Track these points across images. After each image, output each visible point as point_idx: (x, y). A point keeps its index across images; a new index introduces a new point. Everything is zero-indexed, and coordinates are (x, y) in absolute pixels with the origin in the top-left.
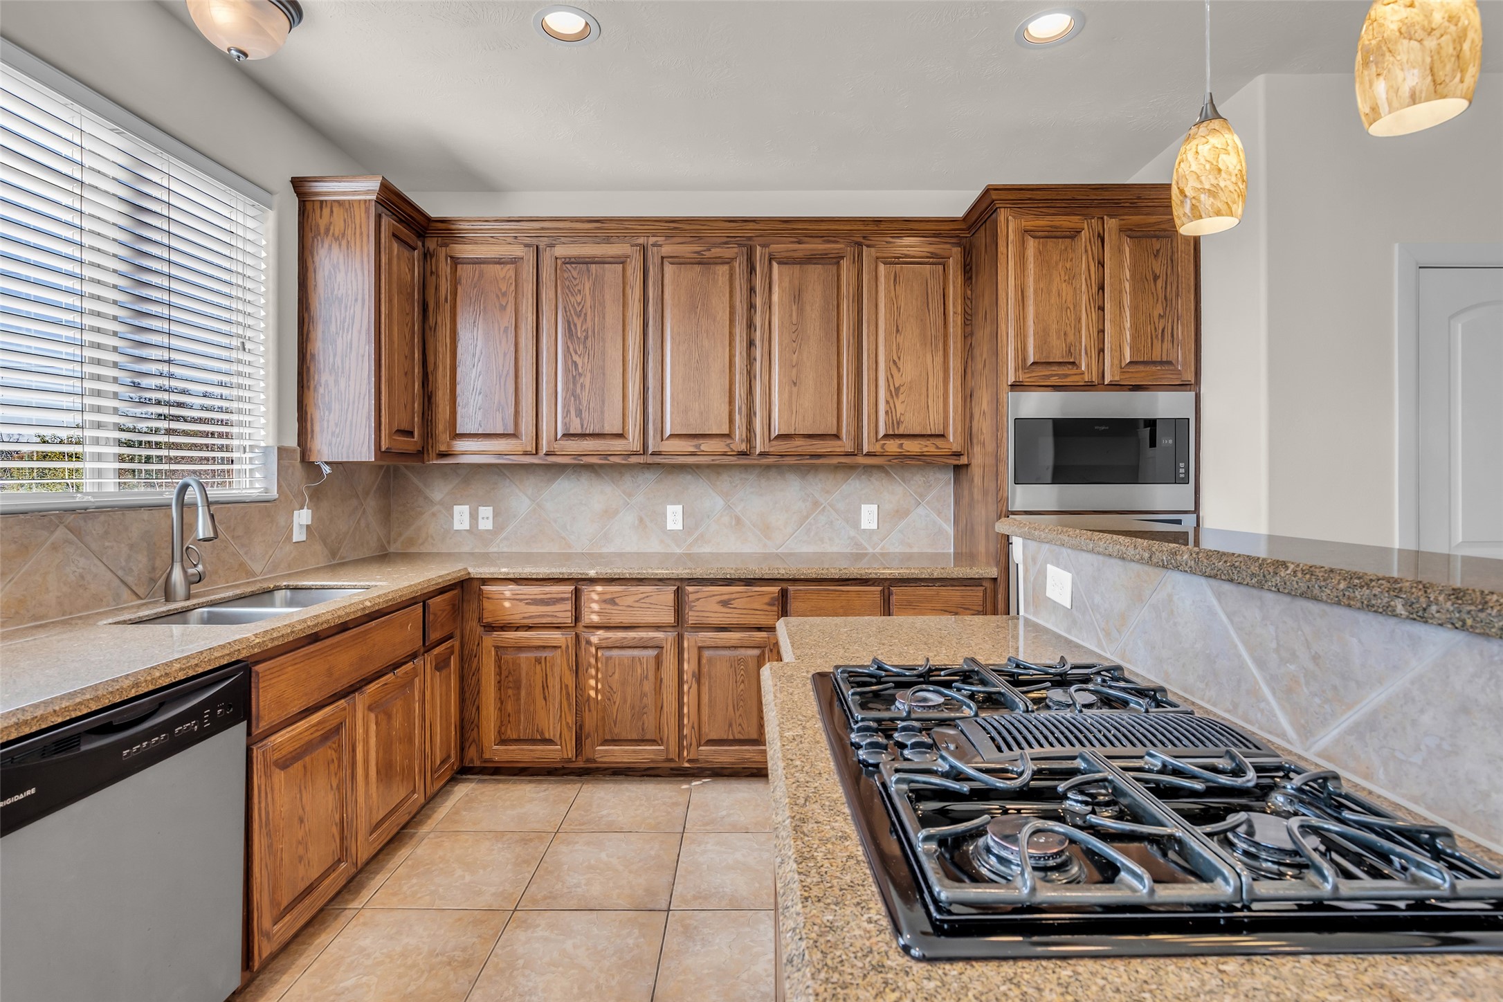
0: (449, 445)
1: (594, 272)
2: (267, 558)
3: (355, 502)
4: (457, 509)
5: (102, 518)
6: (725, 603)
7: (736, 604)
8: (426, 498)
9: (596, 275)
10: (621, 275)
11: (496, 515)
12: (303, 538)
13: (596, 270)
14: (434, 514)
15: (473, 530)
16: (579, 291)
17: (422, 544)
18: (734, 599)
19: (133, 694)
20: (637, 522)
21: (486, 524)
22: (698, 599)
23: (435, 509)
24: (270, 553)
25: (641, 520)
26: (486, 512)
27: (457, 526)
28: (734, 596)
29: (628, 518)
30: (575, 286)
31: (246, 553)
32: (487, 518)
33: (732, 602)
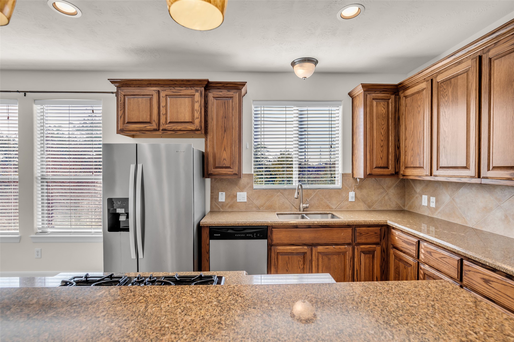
0: (404, 171)
1: (453, 82)
2: (338, 205)
3: (382, 190)
4: (423, 196)
5: (288, 191)
6: (487, 281)
7: (494, 285)
8: (415, 191)
9: (454, 84)
10: (466, 79)
11: (437, 201)
12: (354, 200)
13: (454, 81)
14: (417, 198)
15: (428, 206)
16: (447, 95)
17: (413, 209)
18: (492, 281)
19: (237, 225)
20: (503, 218)
21: (433, 205)
22: (470, 271)
23: (417, 195)
24: (339, 203)
25: (506, 217)
26: (433, 199)
27: (423, 204)
28: (492, 279)
29: (499, 214)
30: (445, 93)
31: (329, 203)
32: (433, 202)
33: (491, 282)
